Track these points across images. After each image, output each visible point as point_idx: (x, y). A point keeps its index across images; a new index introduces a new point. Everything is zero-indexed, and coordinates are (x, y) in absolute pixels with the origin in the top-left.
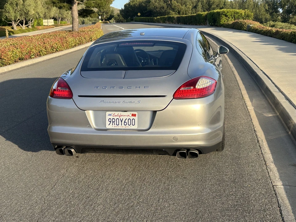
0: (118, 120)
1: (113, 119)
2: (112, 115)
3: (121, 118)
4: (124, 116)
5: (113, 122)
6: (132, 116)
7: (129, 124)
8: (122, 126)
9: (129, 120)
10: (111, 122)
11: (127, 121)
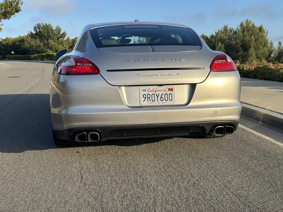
0: (153, 95)
1: (148, 95)
2: (147, 90)
3: (157, 93)
4: (161, 91)
5: (148, 98)
6: (169, 90)
7: (166, 100)
8: (158, 102)
9: (166, 95)
11: (163, 96)
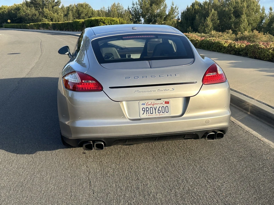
0: (151, 108)
1: (146, 108)
2: (146, 104)
3: (155, 106)
4: (158, 104)
5: (147, 111)
6: (165, 103)
7: (163, 112)
8: (156, 114)
9: (163, 108)
10: (144, 111)
11: (160, 109)
